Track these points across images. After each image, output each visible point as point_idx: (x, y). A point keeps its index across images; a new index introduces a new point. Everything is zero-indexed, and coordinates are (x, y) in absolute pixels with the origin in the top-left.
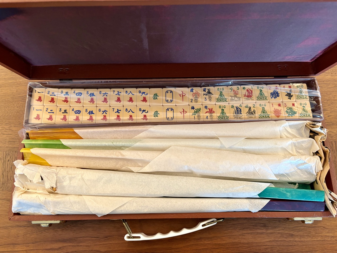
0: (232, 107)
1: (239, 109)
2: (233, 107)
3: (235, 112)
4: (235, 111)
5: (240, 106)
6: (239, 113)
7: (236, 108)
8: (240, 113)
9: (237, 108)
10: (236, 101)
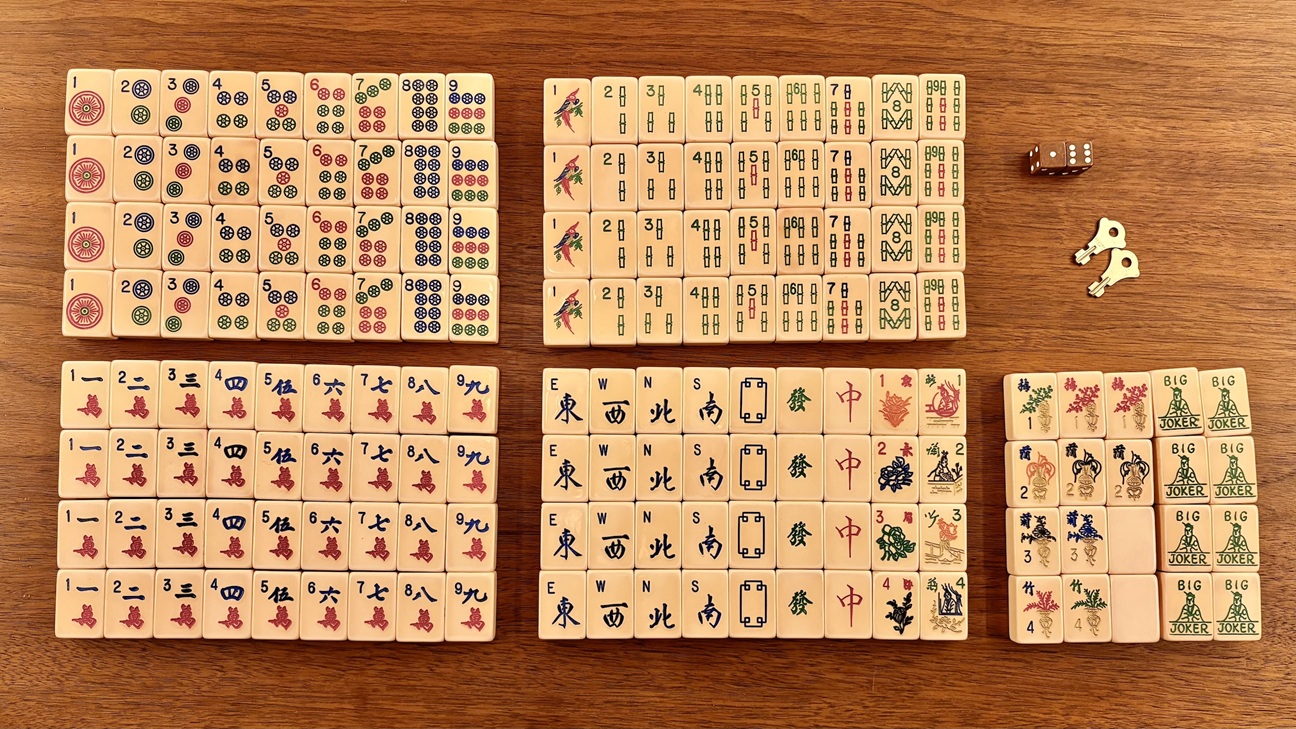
0: (930, 588)
1: (954, 596)
2: (932, 584)
3: (937, 607)
4: (940, 600)
5: (957, 584)
6: (953, 611)
7: (943, 592)
8: (956, 609)
9: (946, 590)
10: (945, 562)
